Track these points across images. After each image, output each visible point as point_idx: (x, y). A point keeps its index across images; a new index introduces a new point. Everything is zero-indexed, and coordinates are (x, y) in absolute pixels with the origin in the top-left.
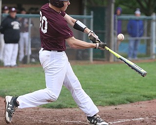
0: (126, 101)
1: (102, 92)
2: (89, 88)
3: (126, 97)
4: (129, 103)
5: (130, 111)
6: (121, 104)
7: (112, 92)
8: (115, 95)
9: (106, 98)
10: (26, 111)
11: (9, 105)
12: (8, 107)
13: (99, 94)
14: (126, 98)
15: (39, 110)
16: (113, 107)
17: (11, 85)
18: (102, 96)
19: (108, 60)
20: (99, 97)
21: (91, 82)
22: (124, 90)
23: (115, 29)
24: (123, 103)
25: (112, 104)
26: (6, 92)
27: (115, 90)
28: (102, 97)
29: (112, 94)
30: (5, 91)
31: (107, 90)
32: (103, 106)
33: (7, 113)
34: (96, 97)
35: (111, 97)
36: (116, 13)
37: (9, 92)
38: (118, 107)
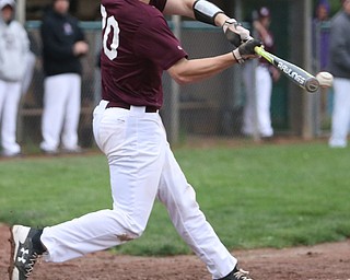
0: (335, 236)
1: (277, 213)
2: (243, 205)
3: (335, 224)
4: (343, 238)
5: (345, 258)
6: (323, 242)
7: (302, 214)
8: (308, 218)
9: (286, 227)
10: (83, 263)
11: (23, 250)
12: (20, 255)
13: (267, 218)
14: (335, 226)
15: (115, 261)
16: (303, 251)
17: (46, 200)
18: (275, 222)
19: (299, 134)
20: (268, 226)
21: (249, 190)
22: (333, 208)
23: (314, 55)
24: (328, 240)
25: (300, 242)
26: (33, 218)
27: (308, 208)
28: (276, 225)
29: (301, 218)
30: (31, 214)
31: (290, 208)
32: (278, 248)
33: (16, 271)
34: (258, 227)
35: (298, 224)
36: (315, 15)
37: (41, 217)
38: (316, 249)
